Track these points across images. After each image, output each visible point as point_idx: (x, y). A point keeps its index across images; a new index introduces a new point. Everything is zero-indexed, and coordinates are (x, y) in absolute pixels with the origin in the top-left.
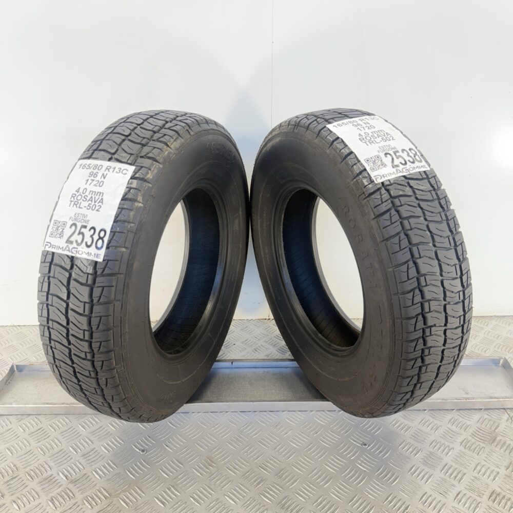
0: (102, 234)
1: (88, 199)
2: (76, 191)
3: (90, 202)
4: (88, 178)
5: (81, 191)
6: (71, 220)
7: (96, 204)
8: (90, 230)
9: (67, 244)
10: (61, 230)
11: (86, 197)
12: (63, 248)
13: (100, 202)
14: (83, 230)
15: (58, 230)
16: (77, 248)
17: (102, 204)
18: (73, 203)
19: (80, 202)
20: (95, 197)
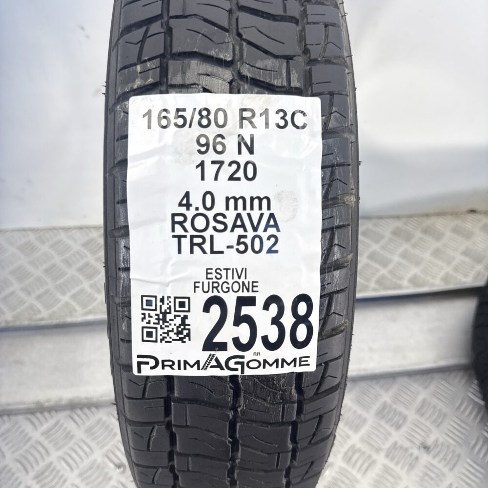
0: (302, 308)
1: (230, 222)
2: (180, 205)
3: (239, 231)
4: (200, 158)
5: (196, 200)
6: (199, 290)
7: (260, 232)
8: (266, 307)
9: (208, 353)
10: (178, 321)
11: (220, 218)
12: (198, 362)
13: (268, 226)
14: (245, 310)
15: (164, 321)
16: (243, 357)
17: (278, 230)
18: (186, 243)
19: (207, 235)
20: (249, 215)
